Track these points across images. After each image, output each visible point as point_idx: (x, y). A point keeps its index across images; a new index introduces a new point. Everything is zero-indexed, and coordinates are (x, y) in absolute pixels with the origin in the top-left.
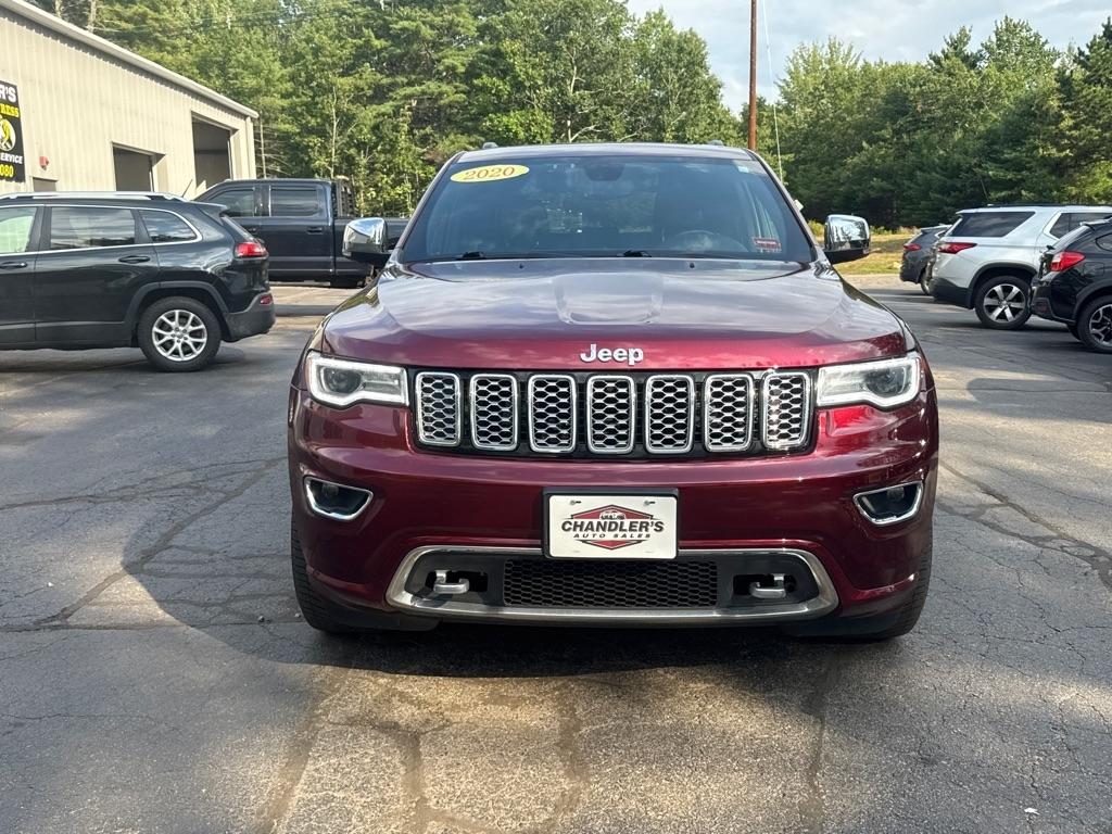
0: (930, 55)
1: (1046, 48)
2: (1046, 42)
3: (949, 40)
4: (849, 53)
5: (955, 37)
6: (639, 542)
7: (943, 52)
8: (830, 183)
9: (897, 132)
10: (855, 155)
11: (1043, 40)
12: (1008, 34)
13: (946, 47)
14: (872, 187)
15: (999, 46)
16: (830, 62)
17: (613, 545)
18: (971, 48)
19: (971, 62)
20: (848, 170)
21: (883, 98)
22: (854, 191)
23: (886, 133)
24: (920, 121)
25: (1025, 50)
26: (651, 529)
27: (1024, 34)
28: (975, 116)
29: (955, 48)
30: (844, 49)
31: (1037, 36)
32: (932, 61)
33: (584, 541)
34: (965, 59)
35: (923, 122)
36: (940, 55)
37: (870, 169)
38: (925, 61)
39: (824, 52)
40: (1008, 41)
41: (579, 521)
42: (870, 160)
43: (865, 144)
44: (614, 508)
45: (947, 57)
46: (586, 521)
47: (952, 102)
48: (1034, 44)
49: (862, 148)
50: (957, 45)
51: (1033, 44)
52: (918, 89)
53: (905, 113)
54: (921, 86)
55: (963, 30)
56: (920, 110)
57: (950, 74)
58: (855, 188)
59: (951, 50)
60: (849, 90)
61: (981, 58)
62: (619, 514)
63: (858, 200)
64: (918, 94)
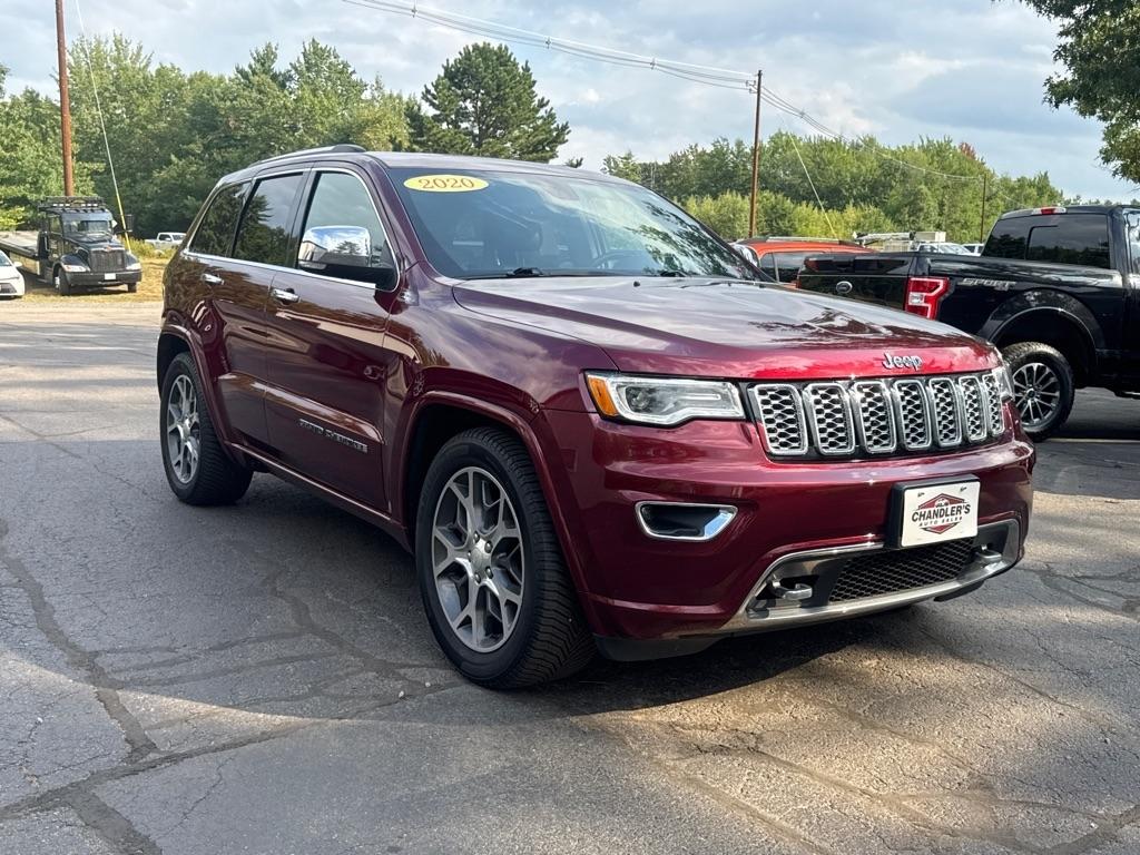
0: (237, 69)
1: (354, 77)
2: (354, 72)
3: (255, 55)
4: (139, 54)
5: (262, 53)
6: (955, 524)
7: (250, 67)
8: (134, 198)
9: (207, 148)
10: (162, 169)
11: (350, 70)
12: (315, 57)
13: (253, 62)
14: (185, 205)
15: (308, 69)
16: (117, 60)
17: (941, 529)
18: (280, 66)
19: (281, 81)
20: (156, 185)
21: (190, 109)
22: (164, 210)
23: (197, 148)
24: (232, 137)
25: (334, 76)
26: (963, 510)
27: (332, 59)
28: (291, 139)
29: (263, 65)
30: (132, 48)
31: (346, 66)
32: (239, 76)
33: (925, 529)
34: (274, 77)
35: (236, 140)
36: (247, 69)
37: (182, 187)
38: (230, 73)
39: (110, 47)
40: (316, 65)
41: (923, 511)
42: (182, 175)
43: (173, 157)
44: (943, 496)
45: (254, 73)
46: (927, 510)
47: (266, 122)
48: (343, 71)
49: (170, 162)
50: (265, 59)
51: (341, 72)
52: (228, 103)
53: (215, 128)
54: (231, 101)
55: (269, 46)
56: (233, 127)
57: (260, 92)
58: (165, 205)
59: (259, 66)
60: (144, 94)
61: (290, 78)
62: (946, 501)
63: (170, 219)
64: (229, 108)
